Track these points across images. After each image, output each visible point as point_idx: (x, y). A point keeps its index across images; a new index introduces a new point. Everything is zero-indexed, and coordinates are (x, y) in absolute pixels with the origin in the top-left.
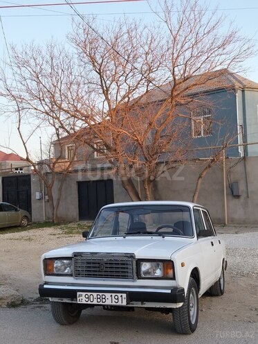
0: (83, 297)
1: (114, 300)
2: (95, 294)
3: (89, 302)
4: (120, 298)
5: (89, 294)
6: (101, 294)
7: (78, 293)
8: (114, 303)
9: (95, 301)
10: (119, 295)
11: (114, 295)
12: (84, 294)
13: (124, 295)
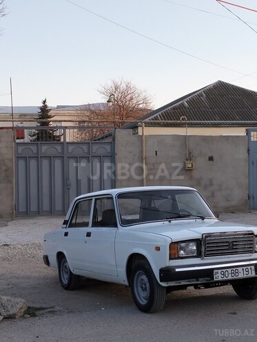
0: (219, 275)
1: (245, 272)
2: (229, 270)
3: (225, 278)
4: (250, 271)
5: (224, 270)
6: (234, 269)
7: (215, 271)
8: (245, 276)
9: (230, 275)
10: (249, 267)
11: (245, 268)
12: (220, 271)
13: (253, 267)
